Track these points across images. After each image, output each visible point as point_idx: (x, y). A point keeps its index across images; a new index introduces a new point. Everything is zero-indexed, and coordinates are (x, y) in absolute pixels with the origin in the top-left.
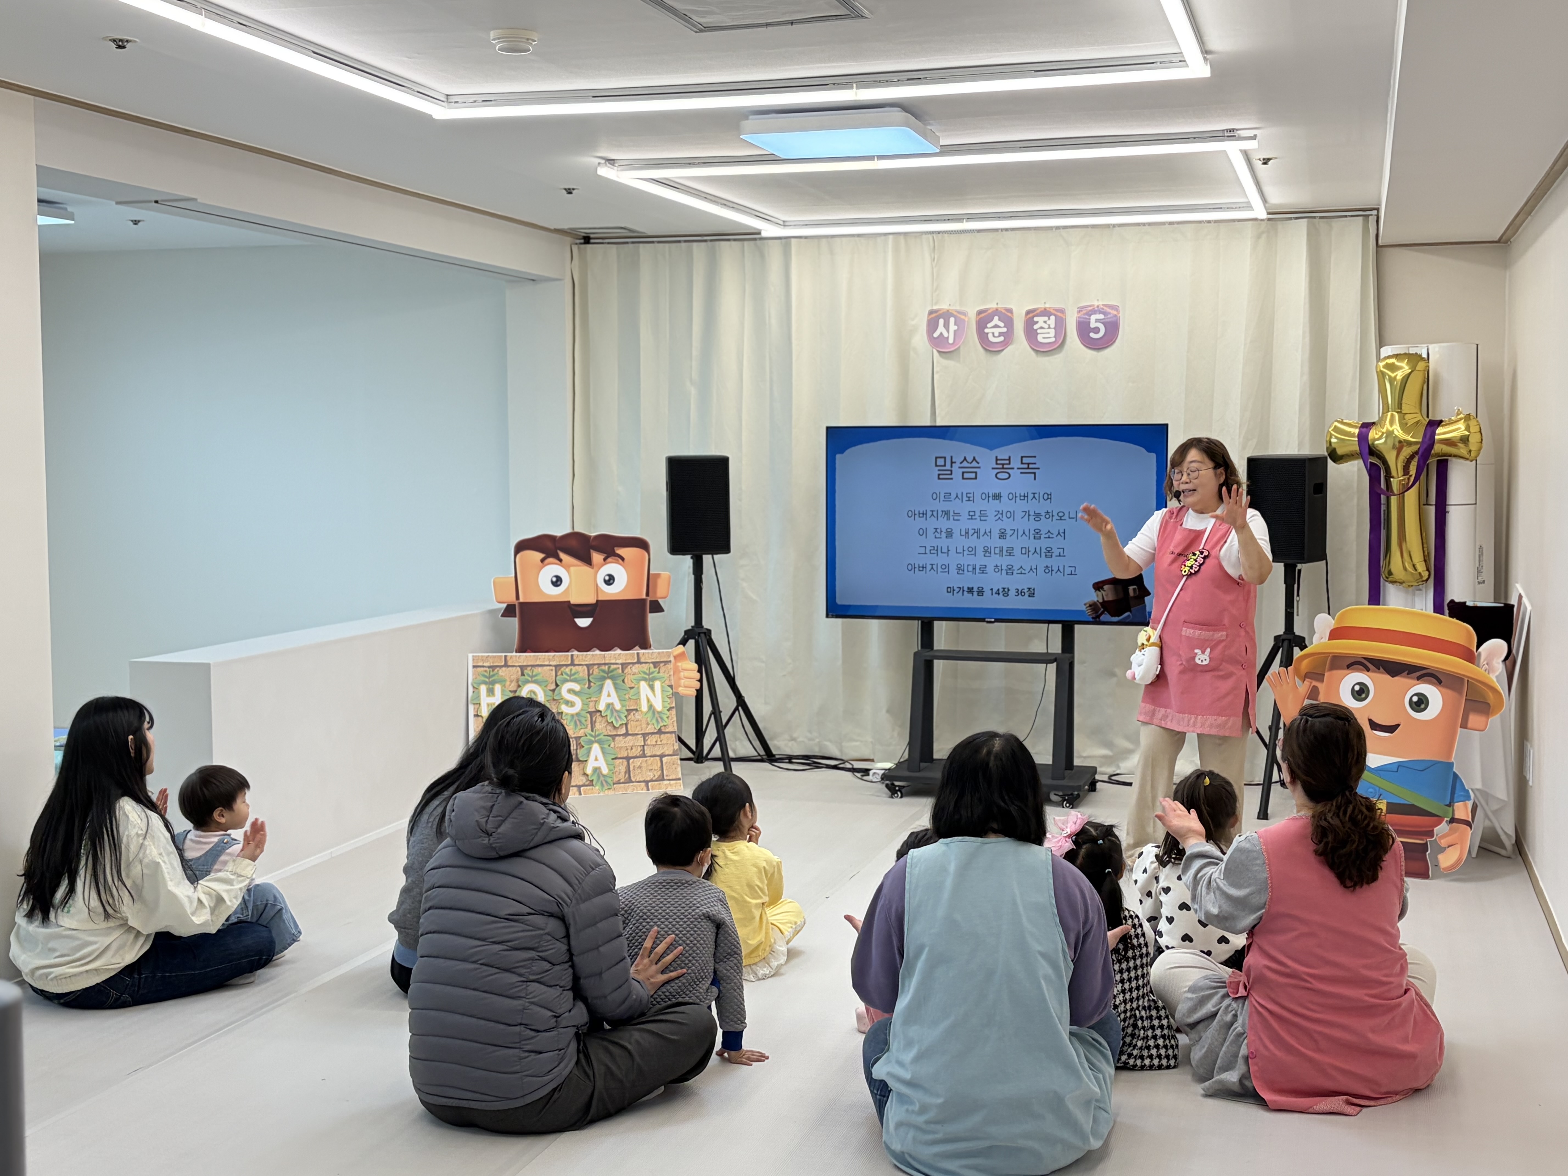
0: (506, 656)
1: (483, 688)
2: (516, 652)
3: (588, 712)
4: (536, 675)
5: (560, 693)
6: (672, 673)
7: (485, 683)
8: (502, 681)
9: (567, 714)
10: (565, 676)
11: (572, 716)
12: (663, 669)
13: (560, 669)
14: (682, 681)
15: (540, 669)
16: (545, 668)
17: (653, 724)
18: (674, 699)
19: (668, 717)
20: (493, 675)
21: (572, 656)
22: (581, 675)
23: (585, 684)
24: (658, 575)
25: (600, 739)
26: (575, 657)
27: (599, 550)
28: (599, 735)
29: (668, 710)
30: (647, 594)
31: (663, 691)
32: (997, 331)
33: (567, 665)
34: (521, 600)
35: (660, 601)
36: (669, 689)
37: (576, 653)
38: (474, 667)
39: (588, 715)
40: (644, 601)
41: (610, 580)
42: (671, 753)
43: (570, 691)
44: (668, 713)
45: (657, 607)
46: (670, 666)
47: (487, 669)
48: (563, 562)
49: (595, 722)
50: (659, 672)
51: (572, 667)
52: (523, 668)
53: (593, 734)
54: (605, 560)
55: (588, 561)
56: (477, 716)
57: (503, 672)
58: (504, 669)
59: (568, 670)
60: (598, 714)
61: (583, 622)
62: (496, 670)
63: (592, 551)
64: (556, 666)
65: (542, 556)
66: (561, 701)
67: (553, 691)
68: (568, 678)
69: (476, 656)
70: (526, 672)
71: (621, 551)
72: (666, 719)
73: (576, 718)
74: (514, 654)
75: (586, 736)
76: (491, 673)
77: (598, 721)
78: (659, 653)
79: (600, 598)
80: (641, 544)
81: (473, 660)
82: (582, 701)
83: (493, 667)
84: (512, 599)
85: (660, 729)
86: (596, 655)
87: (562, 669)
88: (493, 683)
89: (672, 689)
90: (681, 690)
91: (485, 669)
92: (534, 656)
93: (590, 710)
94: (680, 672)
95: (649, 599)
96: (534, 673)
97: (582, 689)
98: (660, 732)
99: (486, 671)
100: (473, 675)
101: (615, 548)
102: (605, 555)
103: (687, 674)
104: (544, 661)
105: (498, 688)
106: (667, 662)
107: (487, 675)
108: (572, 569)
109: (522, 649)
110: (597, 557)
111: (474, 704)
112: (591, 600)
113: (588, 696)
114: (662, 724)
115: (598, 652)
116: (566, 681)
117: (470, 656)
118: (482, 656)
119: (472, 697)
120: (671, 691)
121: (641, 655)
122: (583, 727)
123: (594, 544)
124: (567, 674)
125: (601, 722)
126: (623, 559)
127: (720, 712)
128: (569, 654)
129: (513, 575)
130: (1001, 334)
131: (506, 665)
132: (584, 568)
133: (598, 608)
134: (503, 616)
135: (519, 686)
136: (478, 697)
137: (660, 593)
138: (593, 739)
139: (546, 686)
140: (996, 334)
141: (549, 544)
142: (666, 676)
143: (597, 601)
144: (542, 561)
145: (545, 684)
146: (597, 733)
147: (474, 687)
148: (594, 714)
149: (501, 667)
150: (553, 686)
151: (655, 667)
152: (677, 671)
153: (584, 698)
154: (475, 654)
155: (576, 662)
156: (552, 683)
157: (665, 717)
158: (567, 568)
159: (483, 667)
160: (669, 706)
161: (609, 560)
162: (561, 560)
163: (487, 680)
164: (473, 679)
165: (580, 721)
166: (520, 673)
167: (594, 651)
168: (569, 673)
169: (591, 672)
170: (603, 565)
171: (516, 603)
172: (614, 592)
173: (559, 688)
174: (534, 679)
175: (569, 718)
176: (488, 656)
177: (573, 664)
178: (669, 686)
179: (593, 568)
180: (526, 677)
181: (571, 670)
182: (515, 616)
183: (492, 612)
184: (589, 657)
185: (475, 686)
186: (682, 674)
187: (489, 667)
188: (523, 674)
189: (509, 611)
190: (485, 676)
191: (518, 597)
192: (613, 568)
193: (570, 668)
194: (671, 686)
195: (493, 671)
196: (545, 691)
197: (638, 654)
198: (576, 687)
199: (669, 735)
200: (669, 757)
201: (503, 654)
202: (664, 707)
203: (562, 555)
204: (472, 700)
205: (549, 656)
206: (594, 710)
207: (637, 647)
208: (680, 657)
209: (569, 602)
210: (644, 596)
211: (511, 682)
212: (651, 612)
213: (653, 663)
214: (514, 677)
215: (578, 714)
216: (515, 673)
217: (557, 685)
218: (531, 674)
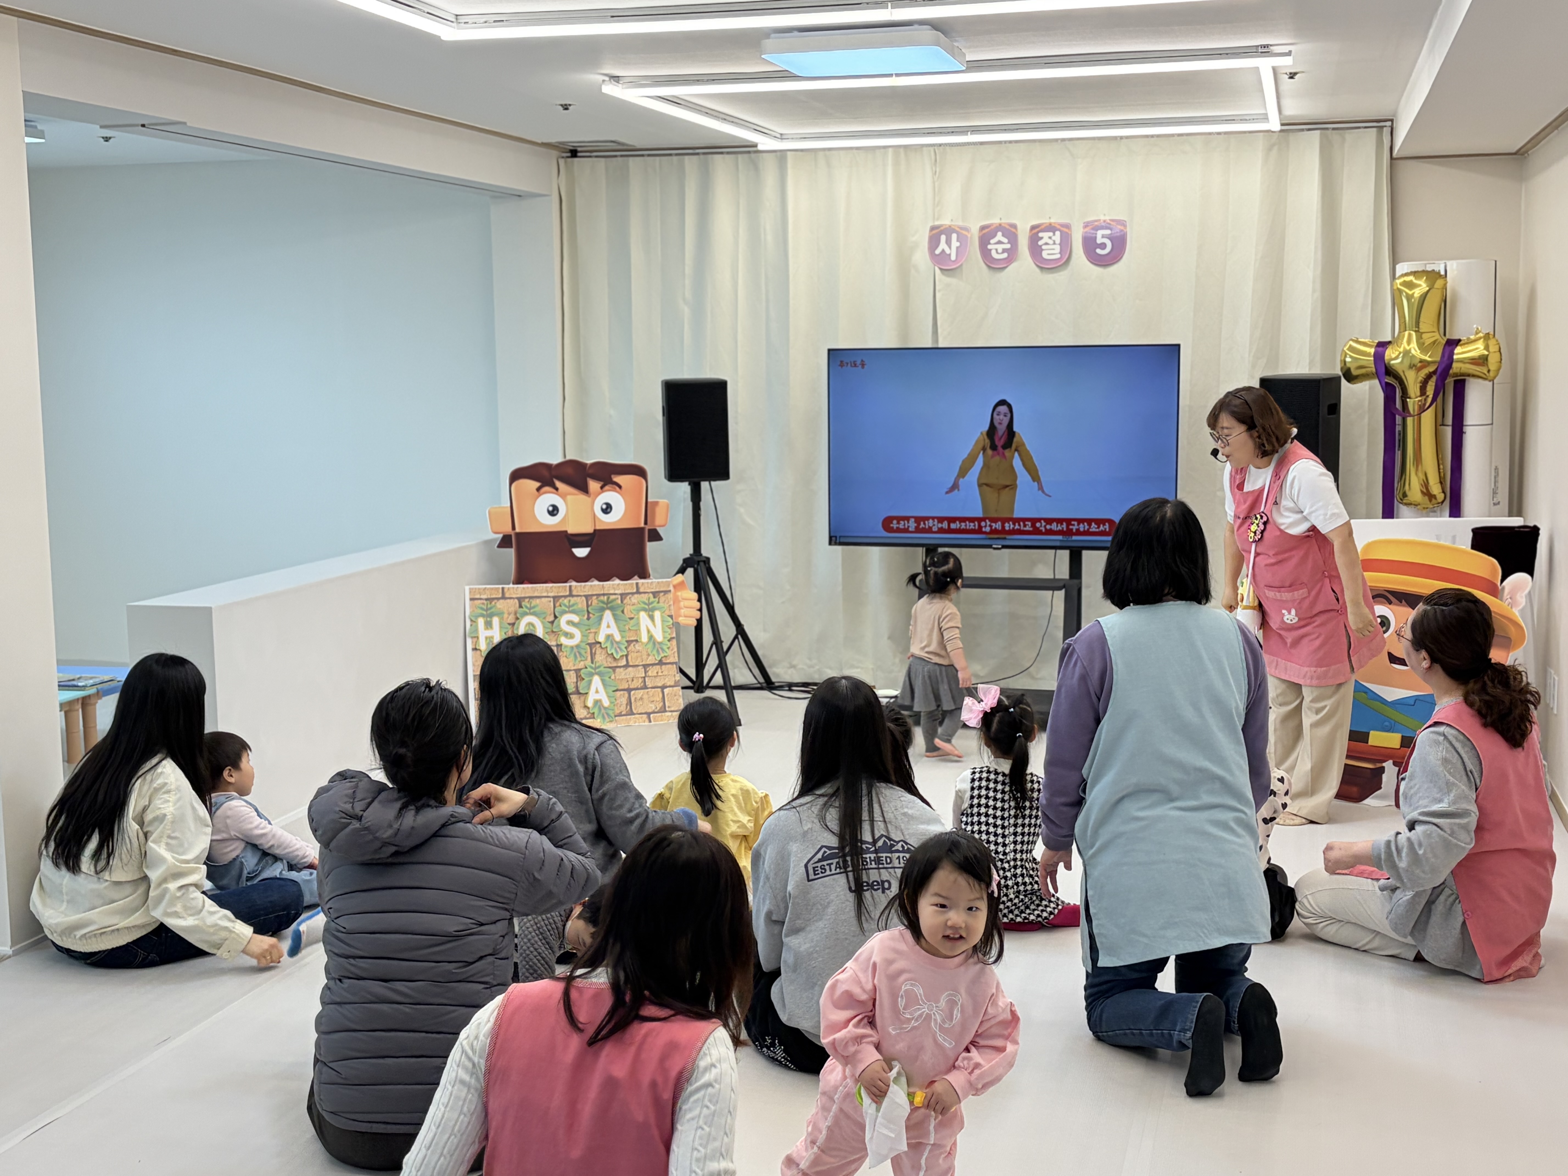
0: (503, 588)
1: (481, 622)
2: (513, 584)
3: (589, 644)
4: (534, 607)
5: (559, 625)
6: (672, 603)
7: (482, 616)
8: (500, 614)
9: (566, 646)
10: (563, 607)
11: (572, 648)
12: (662, 599)
13: (558, 601)
14: (682, 611)
15: (538, 601)
16: (543, 599)
17: (654, 655)
18: (674, 629)
19: (668, 648)
20: (491, 608)
21: (570, 587)
22: (580, 606)
23: (584, 616)
24: (656, 503)
25: (600, 671)
26: (573, 588)
27: (596, 478)
28: (599, 667)
29: (669, 641)
30: (646, 523)
31: (663, 621)
32: (1000, 247)
33: (565, 597)
34: (518, 530)
35: (659, 529)
36: (669, 619)
37: (574, 584)
38: (471, 599)
39: (588, 647)
40: (642, 529)
41: (607, 509)
42: (673, 684)
43: (570, 623)
44: (669, 643)
45: (655, 536)
46: (670, 596)
47: (485, 602)
48: (560, 490)
49: (595, 653)
50: (658, 602)
51: (571, 598)
52: (520, 600)
53: (593, 666)
54: (602, 488)
55: (584, 489)
56: (475, 649)
57: (500, 605)
58: (501, 601)
59: (566, 601)
60: (598, 646)
61: (581, 552)
62: (493, 603)
63: (588, 479)
64: (554, 597)
65: (538, 484)
66: (561, 633)
67: (552, 622)
68: (567, 609)
69: (473, 589)
70: (523, 604)
71: (618, 479)
72: (667, 650)
73: (575, 650)
74: (511, 586)
75: (586, 668)
76: (489, 606)
77: (597, 652)
78: (658, 583)
79: (598, 528)
80: (638, 471)
81: (470, 592)
82: (581, 632)
83: (490, 600)
84: (508, 529)
85: (660, 661)
86: (595, 585)
87: (561, 600)
88: (491, 616)
89: (672, 619)
90: (682, 620)
91: (482, 601)
92: (532, 588)
93: (590, 642)
94: (679, 601)
95: (647, 527)
96: (532, 605)
97: (580, 620)
98: (661, 663)
99: (483, 604)
100: (471, 607)
101: (613, 476)
102: (602, 483)
103: (687, 603)
104: (542, 593)
105: (496, 621)
106: (666, 592)
107: (485, 607)
108: (569, 497)
109: (519, 580)
110: (594, 485)
111: (472, 637)
112: (589, 529)
113: (587, 628)
114: (662, 655)
115: (596, 583)
116: (564, 612)
117: (467, 588)
118: (479, 589)
119: (470, 629)
120: (671, 621)
121: (640, 585)
122: (583, 659)
123: (590, 471)
124: (565, 606)
125: (601, 654)
126: (620, 487)
127: (722, 642)
128: (568, 585)
129: (509, 505)
130: (1004, 251)
131: (503, 597)
132: (581, 497)
133: (595, 539)
134: (499, 546)
135: (517, 619)
136: (476, 630)
137: (658, 521)
138: (593, 671)
139: (545, 618)
140: (1000, 251)
141: (545, 473)
142: (666, 606)
143: (595, 530)
144: (538, 489)
145: (543, 616)
146: (597, 665)
147: (471, 620)
148: (593, 646)
149: (498, 599)
150: (552, 618)
151: (654, 597)
152: (676, 601)
153: (584, 630)
154: (472, 587)
155: (574, 593)
156: (550, 615)
157: (665, 647)
158: (563, 496)
159: (481, 599)
160: (669, 637)
161: (607, 488)
162: (557, 489)
163: (485, 613)
164: (471, 613)
165: (580, 653)
166: (518, 605)
167: (592, 581)
168: (567, 604)
169: (590, 603)
170: (600, 494)
171: (512, 533)
172: (612, 520)
173: (557, 619)
174: (532, 611)
175: (568, 649)
176: (485, 588)
177: (571, 595)
178: (669, 616)
179: (589, 497)
180: (525, 609)
181: (570, 601)
182: (511, 547)
183: (487, 543)
184: (587, 588)
185: (473, 619)
186: (682, 604)
187: (486, 599)
188: (521, 606)
189: (505, 542)
190: (482, 609)
191: (514, 528)
192: (610, 496)
193: (568, 598)
194: (671, 616)
195: (491, 603)
196: (542, 623)
197: (637, 584)
198: (575, 618)
199: (670, 666)
200: (671, 689)
201: (501, 586)
202: (664, 638)
203: (558, 484)
204: (470, 633)
205: (546, 587)
206: (594, 641)
207: (636, 577)
208: (680, 586)
209: (566, 532)
210: (642, 525)
211: (509, 614)
212: (649, 541)
213: (652, 593)
214: (512, 609)
215: (577, 646)
216: (513, 604)
217: (556, 617)
218: (528, 606)
